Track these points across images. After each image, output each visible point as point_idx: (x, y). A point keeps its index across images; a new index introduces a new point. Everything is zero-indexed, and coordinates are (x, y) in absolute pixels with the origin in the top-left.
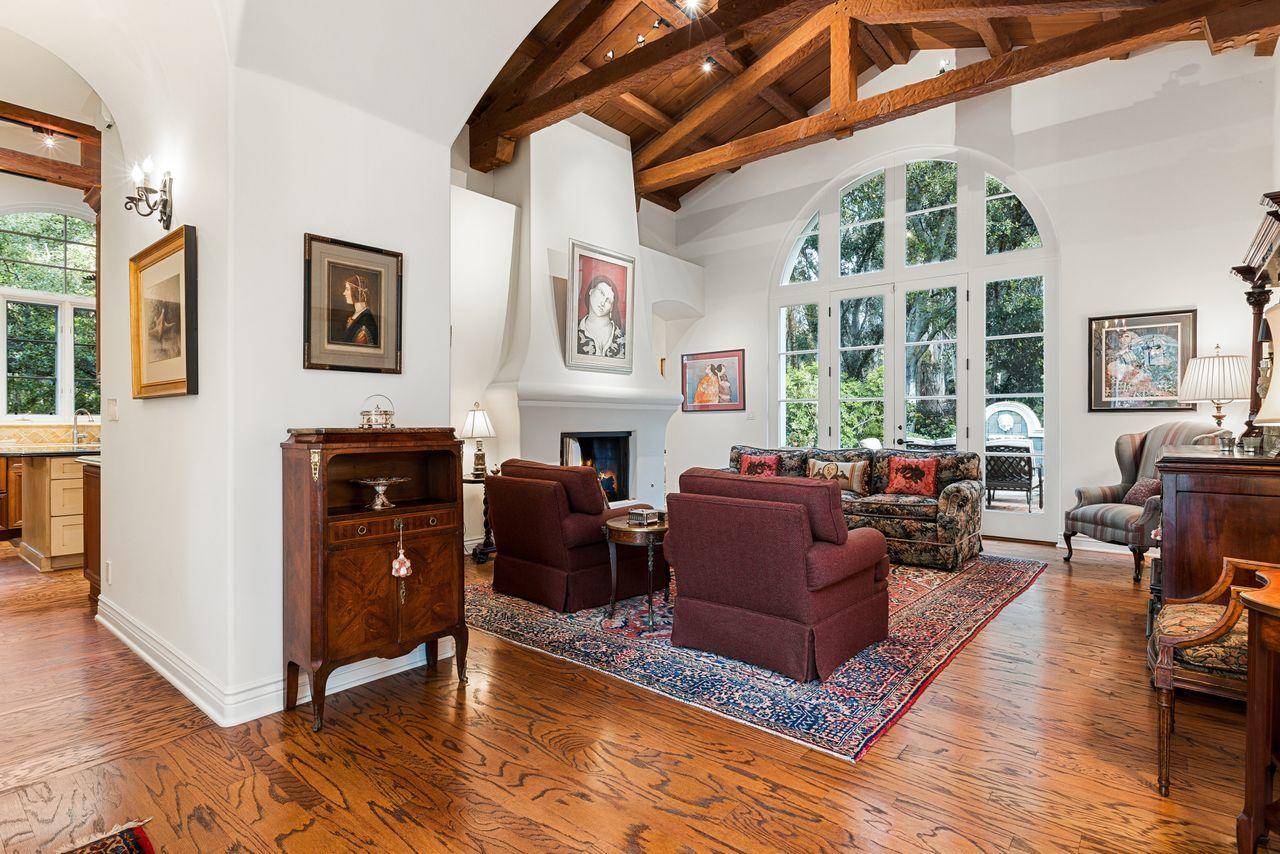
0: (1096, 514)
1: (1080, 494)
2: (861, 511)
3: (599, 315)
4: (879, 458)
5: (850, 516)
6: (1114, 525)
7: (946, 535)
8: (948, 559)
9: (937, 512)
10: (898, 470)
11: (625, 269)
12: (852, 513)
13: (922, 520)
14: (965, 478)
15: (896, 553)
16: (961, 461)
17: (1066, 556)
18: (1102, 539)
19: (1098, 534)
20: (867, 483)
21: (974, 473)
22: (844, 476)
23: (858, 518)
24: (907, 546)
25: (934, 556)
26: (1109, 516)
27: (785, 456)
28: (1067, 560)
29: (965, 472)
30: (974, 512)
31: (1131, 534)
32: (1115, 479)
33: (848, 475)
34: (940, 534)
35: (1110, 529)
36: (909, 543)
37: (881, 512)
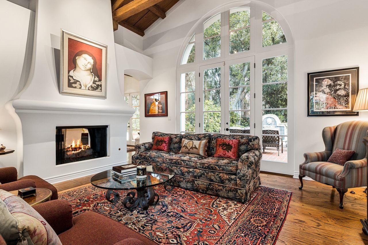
0: (316, 168)
1: (306, 156)
2: (200, 167)
3: (84, 69)
4: (213, 138)
5: (195, 170)
6: (327, 175)
7: (241, 183)
8: (242, 196)
9: (237, 170)
10: (220, 145)
11: (101, 50)
12: (196, 168)
13: (229, 174)
14: (252, 149)
15: (216, 191)
16: (250, 140)
17: (300, 187)
18: (320, 181)
19: (318, 179)
20: (206, 151)
21: (257, 146)
22: (196, 148)
23: (198, 171)
24: (221, 188)
25: (235, 194)
26: (324, 170)
27: (173, 137)
28: (300, 189)
29: (252, 146)
30: (256, 167)
31: (337, 182)
32: (322, 148)
33: (197, 147)
34: (238, 182)
35: (324, 177)
36: (223, 186)
37: (210, 169)
